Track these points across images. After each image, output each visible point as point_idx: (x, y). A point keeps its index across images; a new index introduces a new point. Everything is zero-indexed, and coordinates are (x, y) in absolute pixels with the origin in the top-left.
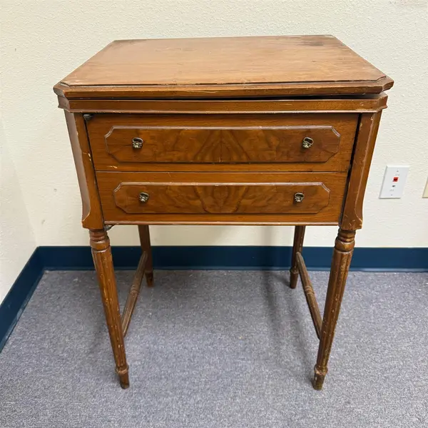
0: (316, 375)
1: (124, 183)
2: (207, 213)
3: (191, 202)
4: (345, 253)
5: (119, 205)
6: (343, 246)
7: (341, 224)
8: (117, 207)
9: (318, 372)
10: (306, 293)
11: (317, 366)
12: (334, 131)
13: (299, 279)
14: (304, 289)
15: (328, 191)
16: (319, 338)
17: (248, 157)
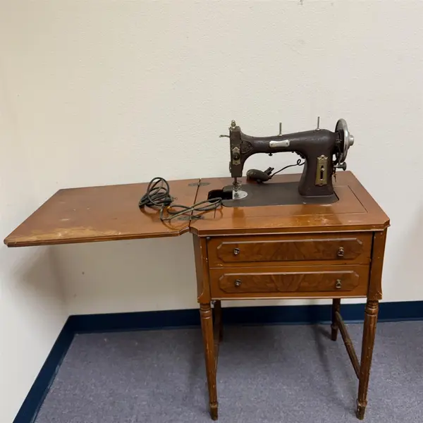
0: (358, 407)
1: (226, 274)
2: (278, 291)
3: (268, 285)
4: (373, 316)
5: (223, 288)
6: (371, 311)
7: (368, 297)
8: (221, 289)
9: (359, 405)
10: (346, 344)
11: (359, 399)
12: (358, 241)
13: (339, 331)
14: (344, 340)
15: (357, 276)
16: (358, 378)
17: (304, 256)
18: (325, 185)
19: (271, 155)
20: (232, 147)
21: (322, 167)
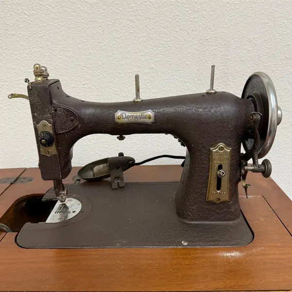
18: (224, 202)
19: (121, 138)
20: (36, 120)
21: (220, 167)
